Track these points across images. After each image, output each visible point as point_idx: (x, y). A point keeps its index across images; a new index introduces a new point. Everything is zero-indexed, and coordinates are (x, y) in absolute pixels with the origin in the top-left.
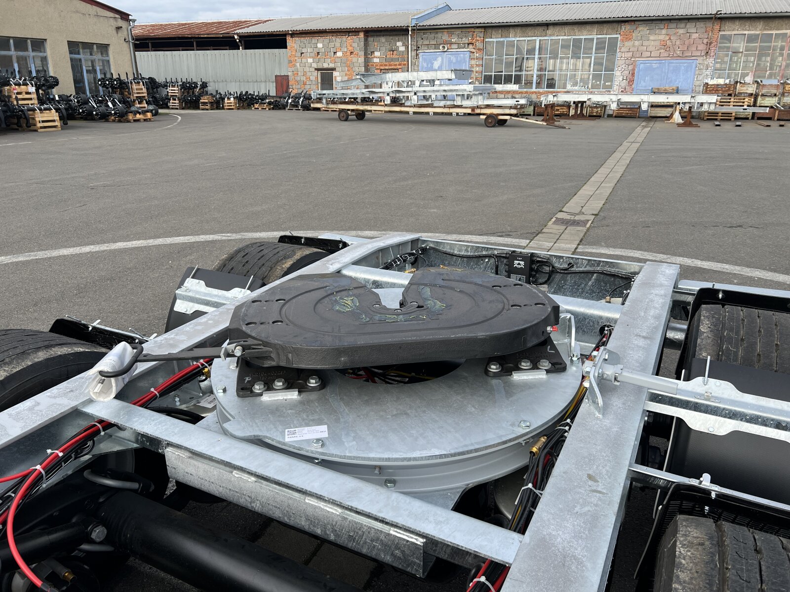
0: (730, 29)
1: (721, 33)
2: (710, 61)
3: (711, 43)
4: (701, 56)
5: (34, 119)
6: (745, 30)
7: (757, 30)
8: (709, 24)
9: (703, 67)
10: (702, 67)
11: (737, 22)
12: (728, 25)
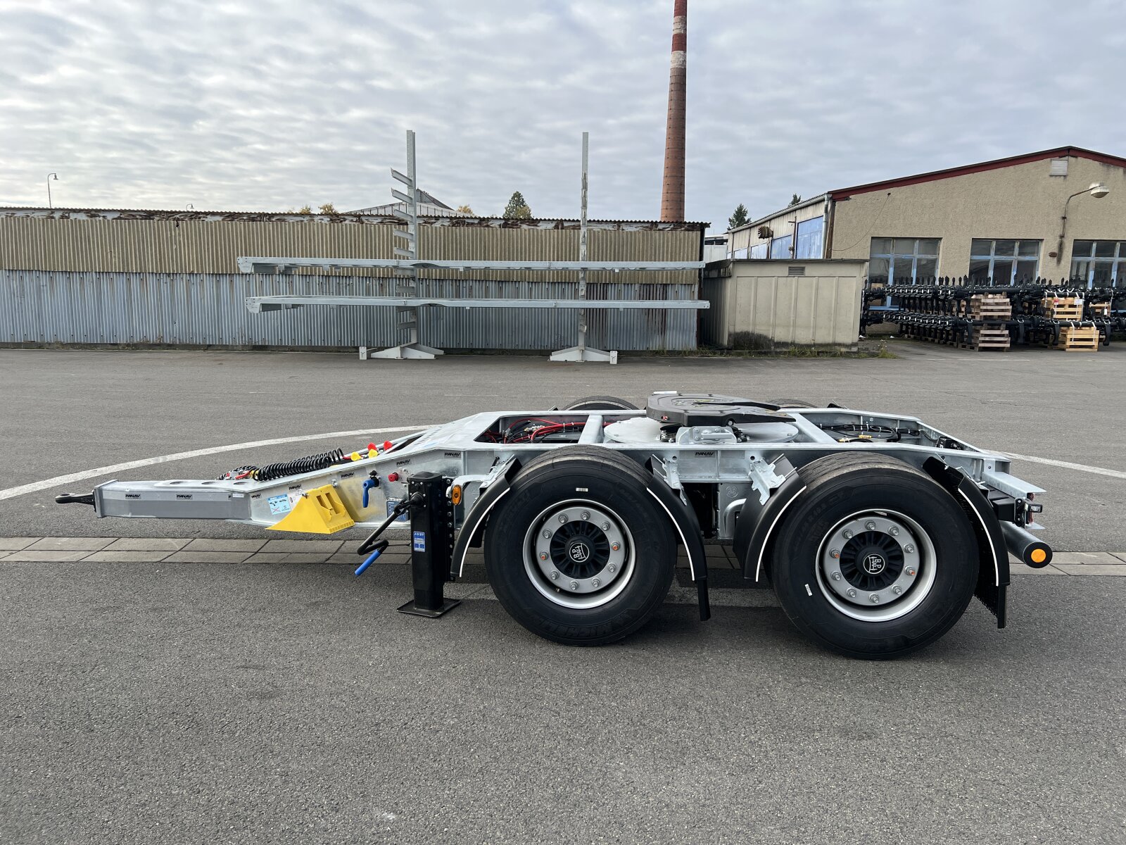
5: (1065, 336)
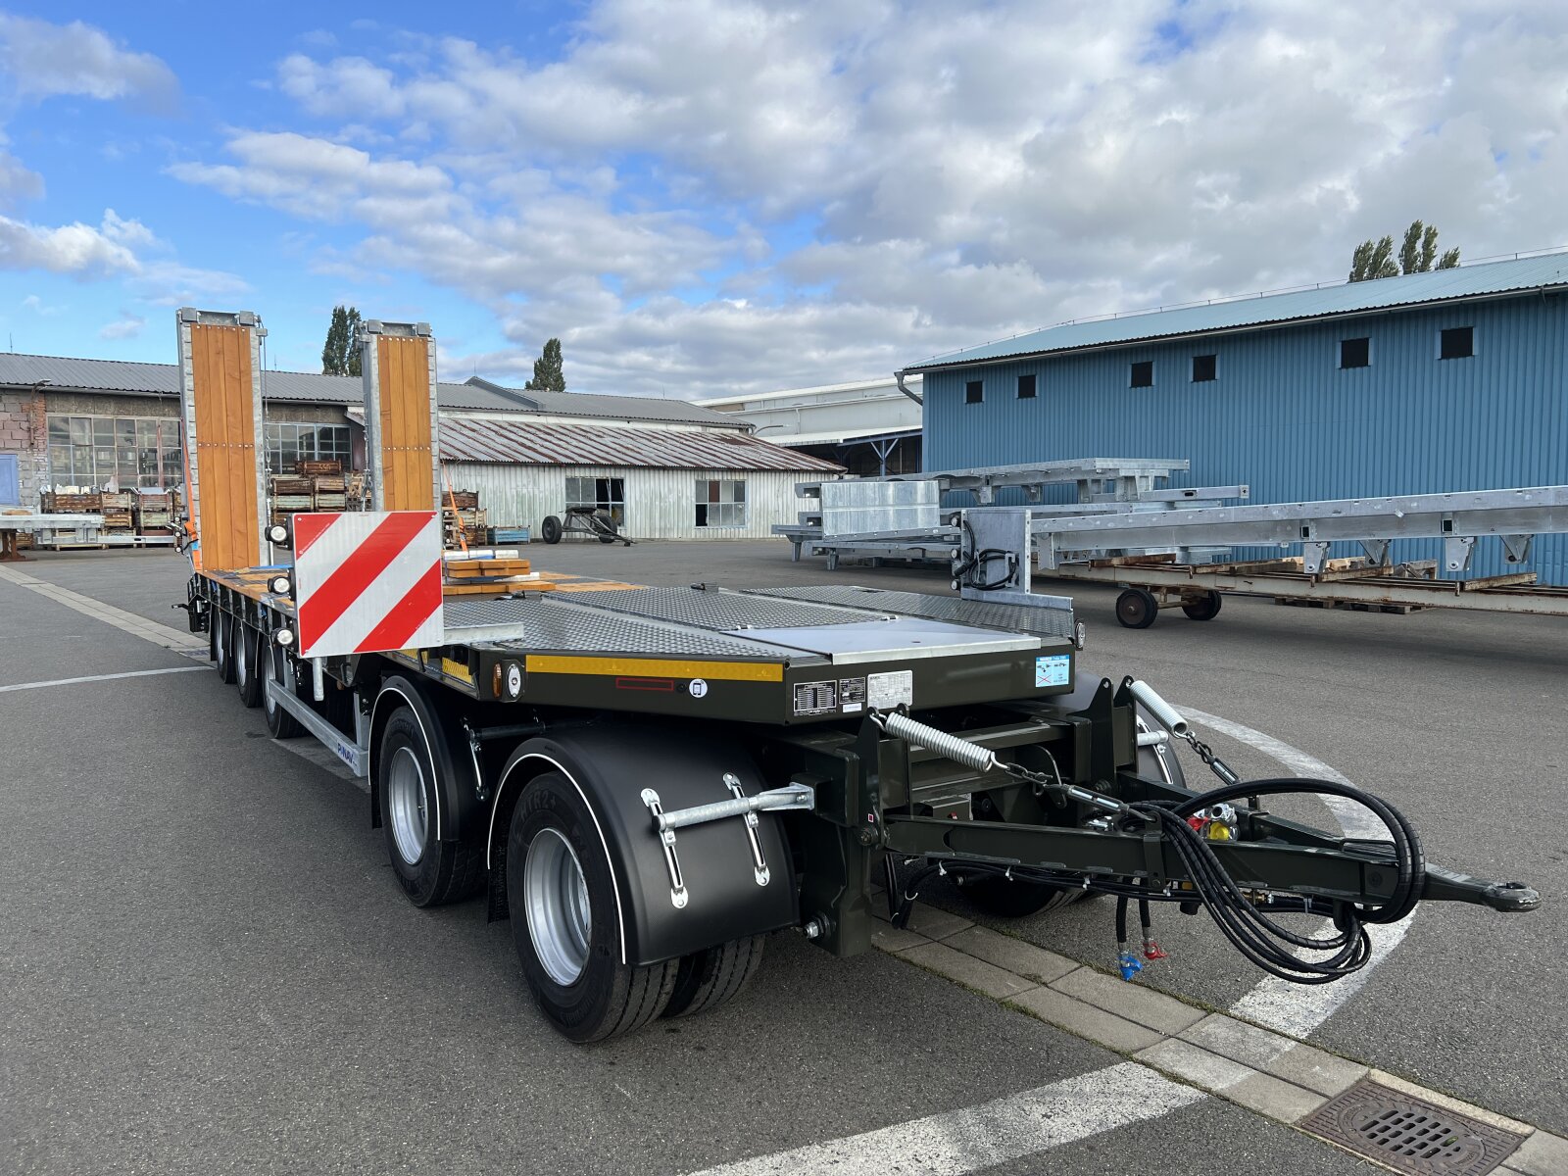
0: (63, 409)
1: (49, 414)
2: (41, 457)
3: (36, 430)
4: (22, 449)
6: (89, 413)
7: (107, 414)
8: (25, 400)
9: (30, 466)
10: (28, 467)
11: (73, 400)
12: (57, 403)
